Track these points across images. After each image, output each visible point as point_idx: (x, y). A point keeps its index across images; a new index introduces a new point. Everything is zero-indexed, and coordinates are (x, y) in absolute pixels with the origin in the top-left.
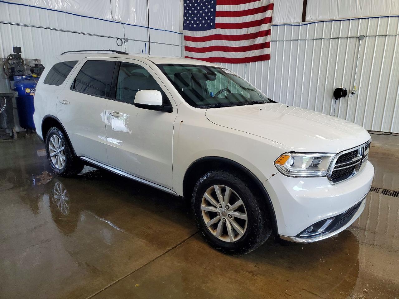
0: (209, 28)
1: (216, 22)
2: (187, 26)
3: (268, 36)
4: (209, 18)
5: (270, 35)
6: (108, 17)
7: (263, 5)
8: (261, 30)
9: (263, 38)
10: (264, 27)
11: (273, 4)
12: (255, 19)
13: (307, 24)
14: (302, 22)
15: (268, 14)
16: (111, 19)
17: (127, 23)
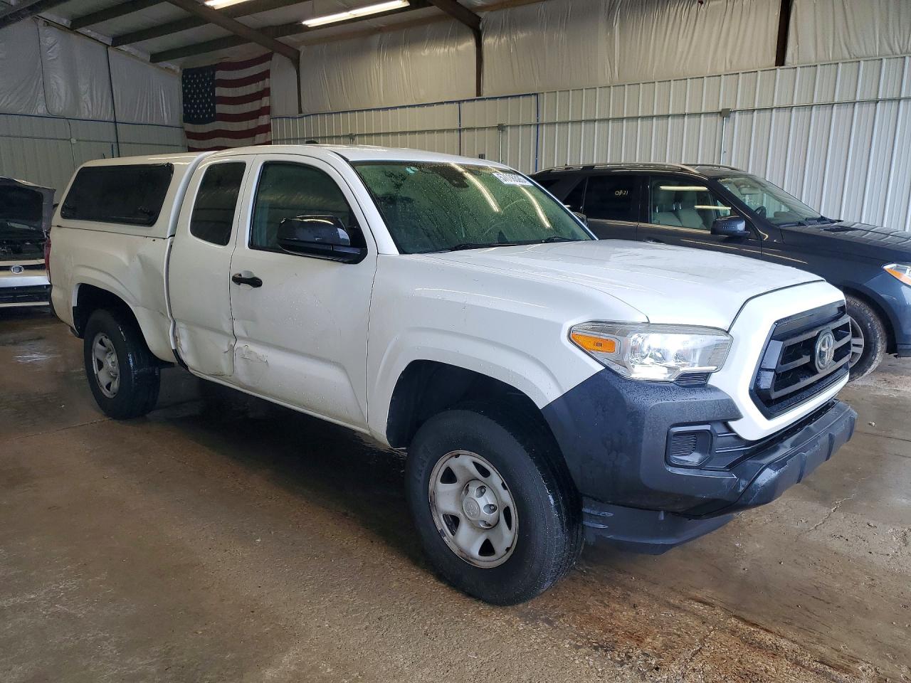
0: (211, 120)
1: (217, 112)
2: (188, 117)
3: (269, 133)
4: (209, 106)
5: (270, 131)
6: (41, 110)
7: (260, 90)
8: (259, 124)
9: (264, 135)
10: (263, 120)
11: (269, 89)
12: (253, 110)
13: (302, 117)
14: (299, 113)
15: (265, 102)
16: (46, 114)
17: (76, 117)
